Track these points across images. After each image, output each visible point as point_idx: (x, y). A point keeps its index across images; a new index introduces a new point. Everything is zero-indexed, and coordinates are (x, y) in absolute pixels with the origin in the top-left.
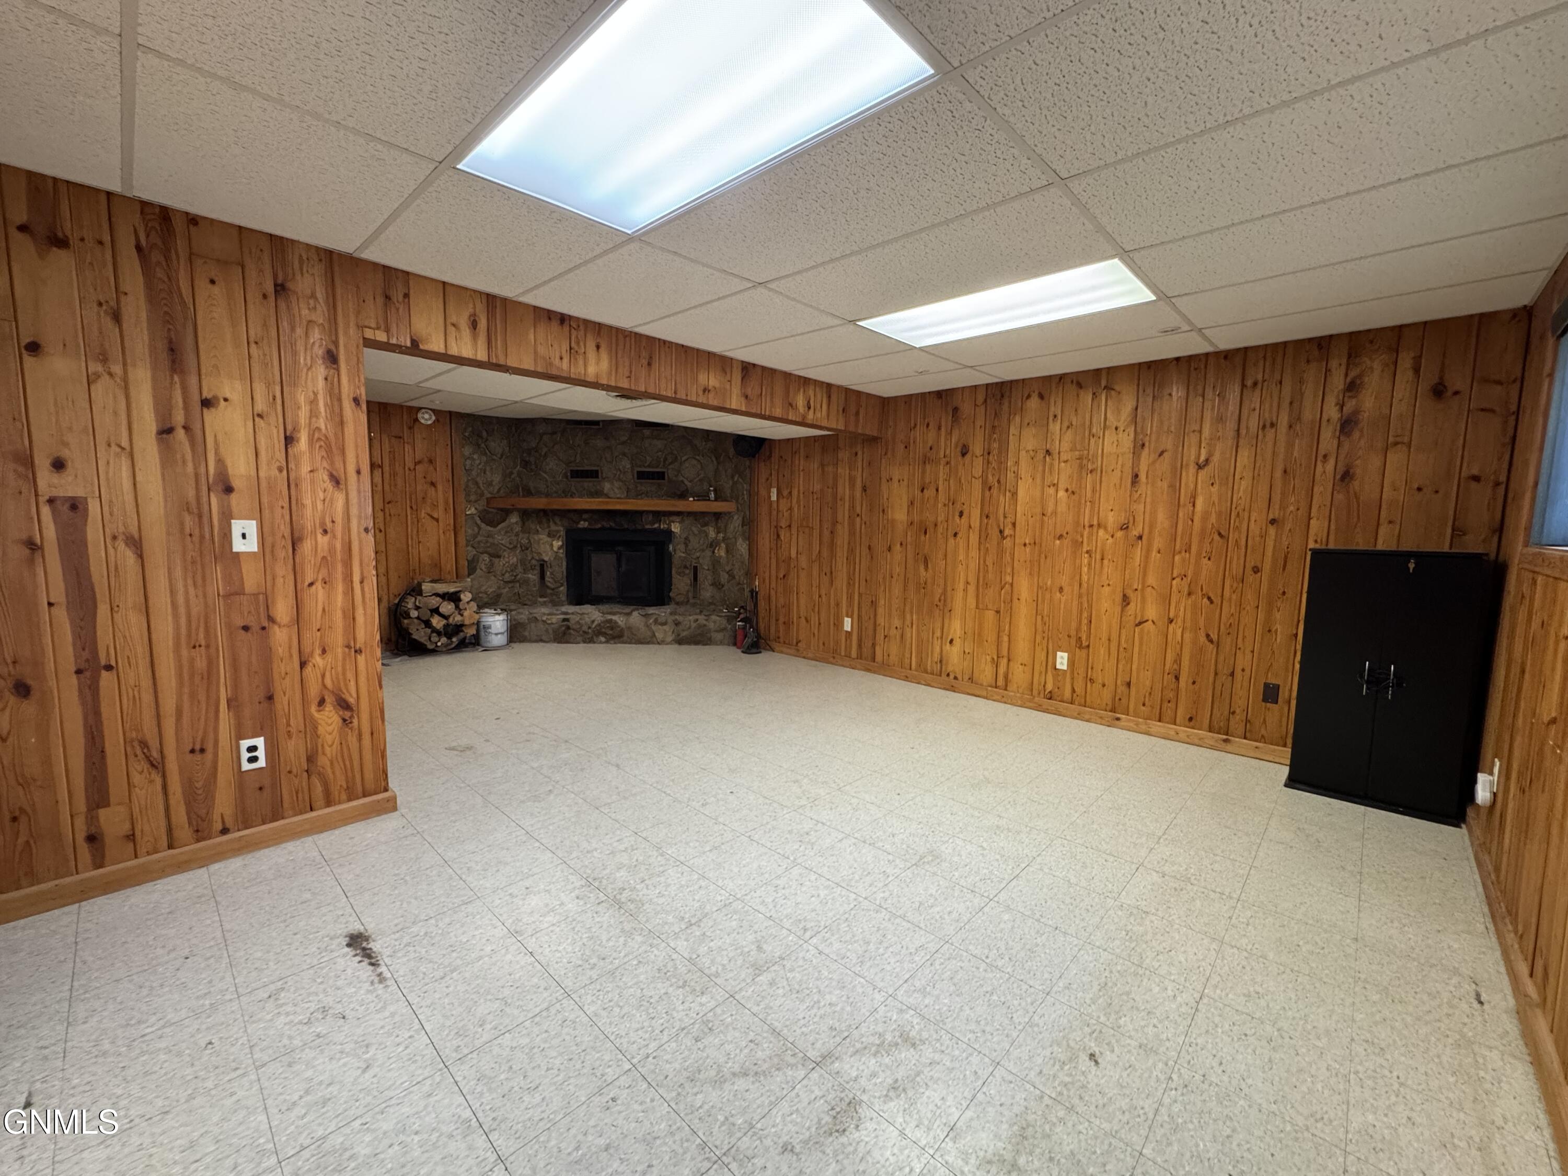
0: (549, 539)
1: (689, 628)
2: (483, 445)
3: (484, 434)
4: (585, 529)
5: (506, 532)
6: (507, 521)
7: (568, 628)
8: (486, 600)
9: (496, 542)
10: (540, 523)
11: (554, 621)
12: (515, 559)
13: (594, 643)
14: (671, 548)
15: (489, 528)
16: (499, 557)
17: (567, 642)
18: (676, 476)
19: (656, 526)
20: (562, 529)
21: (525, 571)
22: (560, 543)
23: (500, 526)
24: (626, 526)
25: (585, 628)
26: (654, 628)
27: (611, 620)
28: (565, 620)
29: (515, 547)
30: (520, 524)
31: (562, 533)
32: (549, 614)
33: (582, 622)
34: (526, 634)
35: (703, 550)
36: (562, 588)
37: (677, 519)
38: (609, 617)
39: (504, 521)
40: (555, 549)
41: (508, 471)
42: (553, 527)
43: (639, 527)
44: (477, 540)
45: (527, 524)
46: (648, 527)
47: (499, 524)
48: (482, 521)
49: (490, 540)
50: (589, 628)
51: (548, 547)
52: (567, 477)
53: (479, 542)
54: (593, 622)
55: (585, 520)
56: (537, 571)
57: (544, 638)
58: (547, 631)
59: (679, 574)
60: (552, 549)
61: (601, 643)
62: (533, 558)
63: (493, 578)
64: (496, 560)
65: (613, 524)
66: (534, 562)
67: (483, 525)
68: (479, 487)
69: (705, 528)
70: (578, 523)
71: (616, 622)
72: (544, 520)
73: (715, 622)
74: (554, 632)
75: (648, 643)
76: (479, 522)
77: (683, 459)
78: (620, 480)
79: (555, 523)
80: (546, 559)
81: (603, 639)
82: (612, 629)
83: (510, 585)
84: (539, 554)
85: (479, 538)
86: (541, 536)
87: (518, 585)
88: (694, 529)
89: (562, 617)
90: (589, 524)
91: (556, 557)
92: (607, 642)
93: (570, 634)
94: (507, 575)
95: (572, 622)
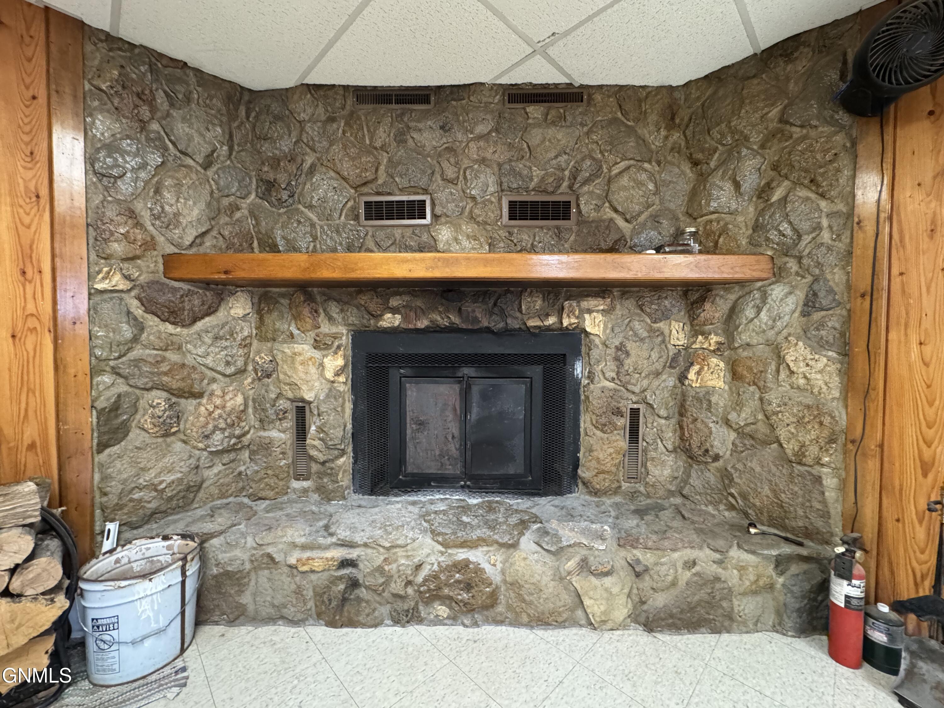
0: (317, 354)
1: (674, 584)
2: (155, 126)
3: (160, 98)
4: (393, 331)
5: (217, 338)
6: (221, 314)
7: (354, 584)
8: (153, 505)
9: (189, 360)
10: (297, 317)
11: (317, 565)
12: (239, 399)
13: (420, 621)
14: (579, 369)
15: (170, 328)
16: (200, 395)
17: (352, 623)
18: (598, 208)
19: (551, 320)
20: (343, 330)
21: (263, 423)
22: (340, 362)
23: (199, 325)
24: (485, 323)
25: (397, 587)
26: (577, 582)
27: (466, 563)
28: (345, 563)
29: (242, 371)
30: (254, 318)
31: (346, 340)
32: (304, 547)
33: (392, 568)
34: (246, 599)
35: (658, 374)
36: (342, 460)
37: (601, 304)
38: (461, 554)
39: (211, 311)
40: (329, 375)
41: (225, 202)
42: (326, 328)
43: (514, 324)
44: (133, 355)
45: (268, 320)
46: (533, 323)
47: (194, 321)
48: (147, 311)
49: (173, 357)
50: (409, 583)
51: (313, 370)
52: (356, 218)
53: (137, 362)
54: (419, 567)
55: (394, 311)
56: (289, 423)
57: (290, 611)
58: (299, 592)
59: (602, 428)
60: (322, 375)
61: (438, 621)
62: (280, 395)
63: (178, 446)
64: (189, 405)
65: (455, 319)
66: (283, 404)
67: (152, 321)
68: (138, 225)
69: (661, 325)
70: (379, 317)
71: (479, 570)
72: (306, 311)
73: (742, 569)
74: (316, 594)
75: (562, 625)
76: (139, 312)
77: (615, 171)
78: (472, 218)
79: (330, 319)
80: (309, 396)
81: (442, 610)
82: (468, 587)
83: (226, 458)
84: (293, 385)
85: (137, 352)
86: (298, 348)
87: (246, 454)
88: (637, 325)
89: (339, 553)
90: (405, 318)
91: (332, 394)
92: (454, 619)
93: (359, 600)
94: (218, 436)
95: (365, 567)
